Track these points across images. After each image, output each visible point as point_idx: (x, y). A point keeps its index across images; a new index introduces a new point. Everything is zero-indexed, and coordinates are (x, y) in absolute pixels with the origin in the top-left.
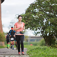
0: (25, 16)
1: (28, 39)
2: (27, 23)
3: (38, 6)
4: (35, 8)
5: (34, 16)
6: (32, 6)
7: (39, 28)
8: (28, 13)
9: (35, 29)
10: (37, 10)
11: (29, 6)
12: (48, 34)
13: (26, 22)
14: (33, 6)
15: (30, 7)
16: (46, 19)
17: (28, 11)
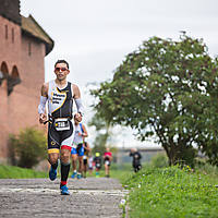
0: (114, 87)
1: (119, 155)
2: (119, 106)
3: (147, 59)
4: (141, 66)
5: (137, 88)
6: (132, 60)
7: (150, 122)
8: (122, 80)
9: (140, 123)
10: (145, 71)
11: (125, 59)
12: (176, 137)
13: (117, 103)
14: (134, 60)
15: (125, 63)
16: (171, 97)
17: (121, 73)
